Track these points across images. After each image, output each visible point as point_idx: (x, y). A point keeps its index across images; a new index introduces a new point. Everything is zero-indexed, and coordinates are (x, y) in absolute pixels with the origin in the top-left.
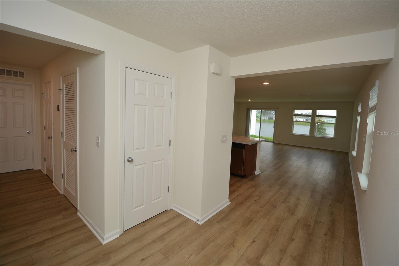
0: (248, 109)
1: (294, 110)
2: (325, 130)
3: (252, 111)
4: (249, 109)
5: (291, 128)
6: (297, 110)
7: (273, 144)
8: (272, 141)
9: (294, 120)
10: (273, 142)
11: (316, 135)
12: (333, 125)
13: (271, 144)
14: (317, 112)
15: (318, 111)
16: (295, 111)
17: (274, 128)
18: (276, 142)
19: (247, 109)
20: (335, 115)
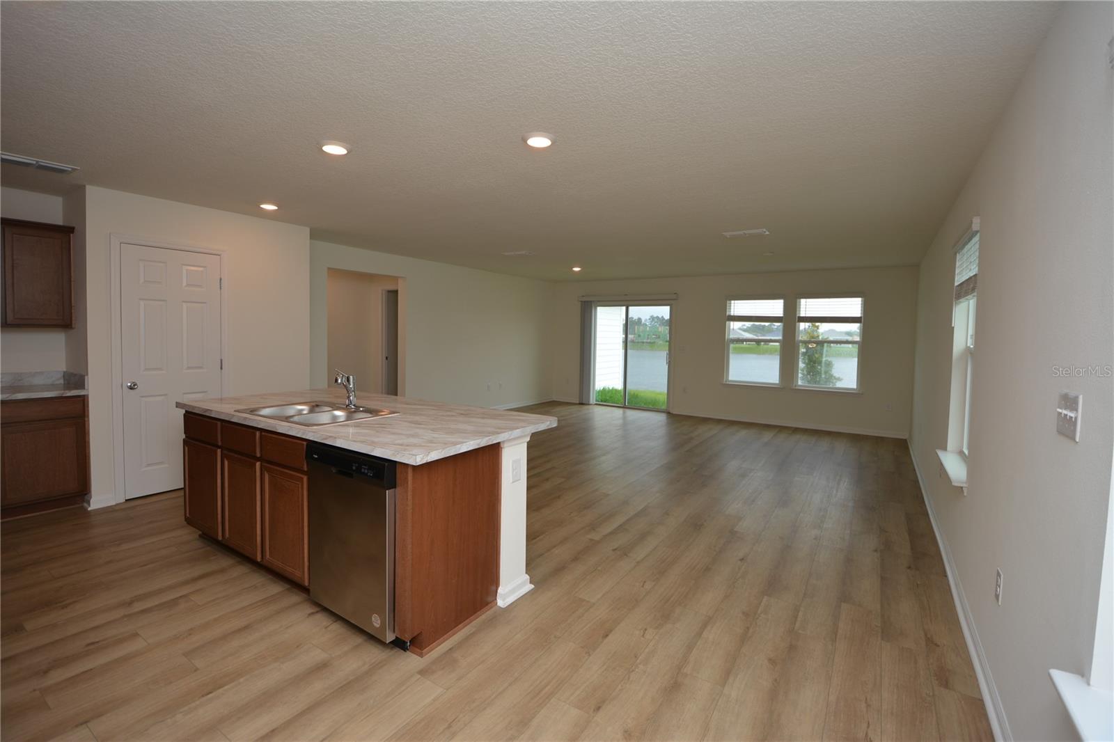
0: (585, 302)
1: (728, 302)
2: (829, 364)
3: (599, 309)
4: (588, 302)
5: (722, 364)
6: (736, 301)
7: (668, 418)
8: (664, 407)
9: (729, 335)
10: (669, 413)
11: (800, 383)
12: (854, 349)
13: (660, 418)
14: (800, 305)
15: (803, 301)
16: (732, 305)
17: (669, 363)
18: (675, 412)
19: (582, 301)
20: (859, 315)
